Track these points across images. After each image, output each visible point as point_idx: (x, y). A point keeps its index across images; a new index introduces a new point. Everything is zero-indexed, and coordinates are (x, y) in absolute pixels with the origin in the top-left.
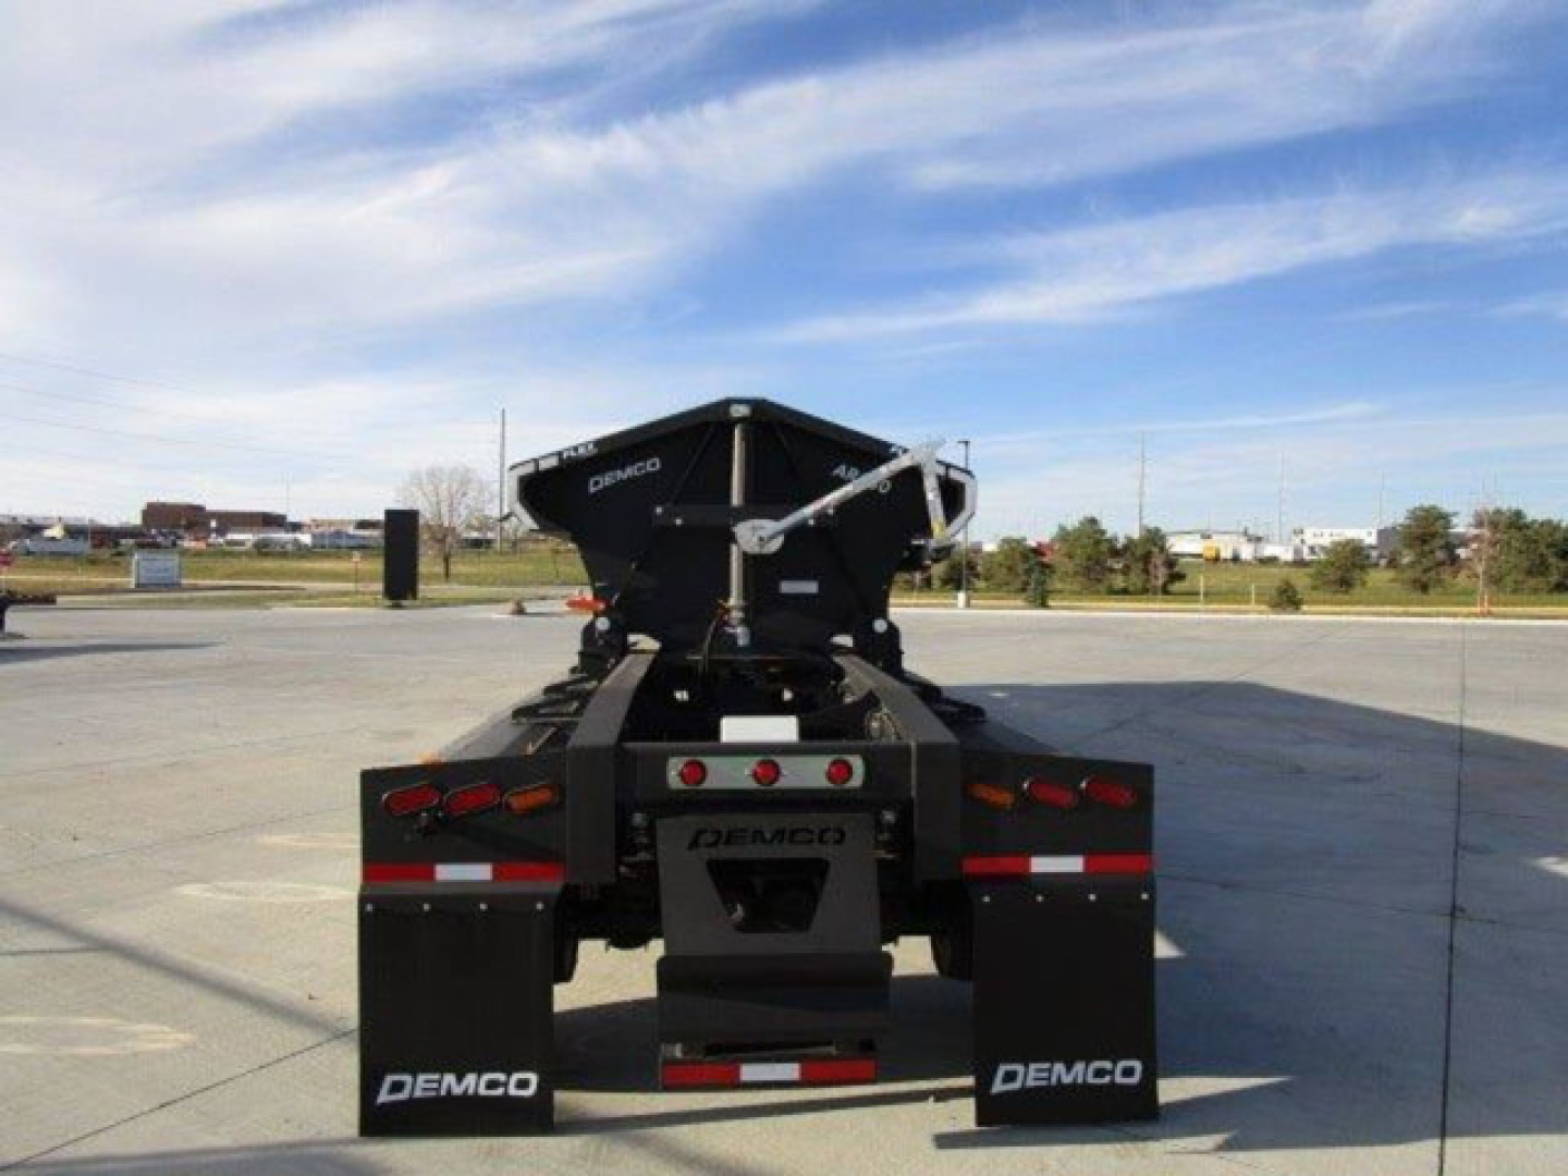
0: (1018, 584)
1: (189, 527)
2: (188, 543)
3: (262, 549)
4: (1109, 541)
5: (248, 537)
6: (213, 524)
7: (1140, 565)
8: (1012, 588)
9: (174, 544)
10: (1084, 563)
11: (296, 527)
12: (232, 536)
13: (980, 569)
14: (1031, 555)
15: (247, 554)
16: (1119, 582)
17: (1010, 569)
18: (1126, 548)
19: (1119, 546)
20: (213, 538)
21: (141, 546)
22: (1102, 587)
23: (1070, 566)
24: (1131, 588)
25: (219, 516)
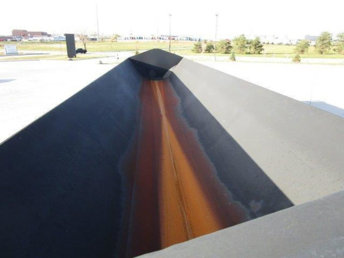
0: (224, 51)
1: (24, 36)
2: (24, 40)
3: (42, 42)
4: (247, 40)
5: (39, 38)
6: (29, 35)
7: (254, 47)
8: (222, 52)
9: (20, 40)
10: (240, 46)
11: (49, 36)
12: (34, 38)
13: (214, 47)
14: (227, 44)
15: (38, 43)
16: (248, 50)
17: (222, 47)
18: (251, 42)
19: (249, 42)
20: (30, 39)
21: (12, 41)
22: (244, 52)
23: (237, 46)
24: (251, 53)
25: (31, 33)
